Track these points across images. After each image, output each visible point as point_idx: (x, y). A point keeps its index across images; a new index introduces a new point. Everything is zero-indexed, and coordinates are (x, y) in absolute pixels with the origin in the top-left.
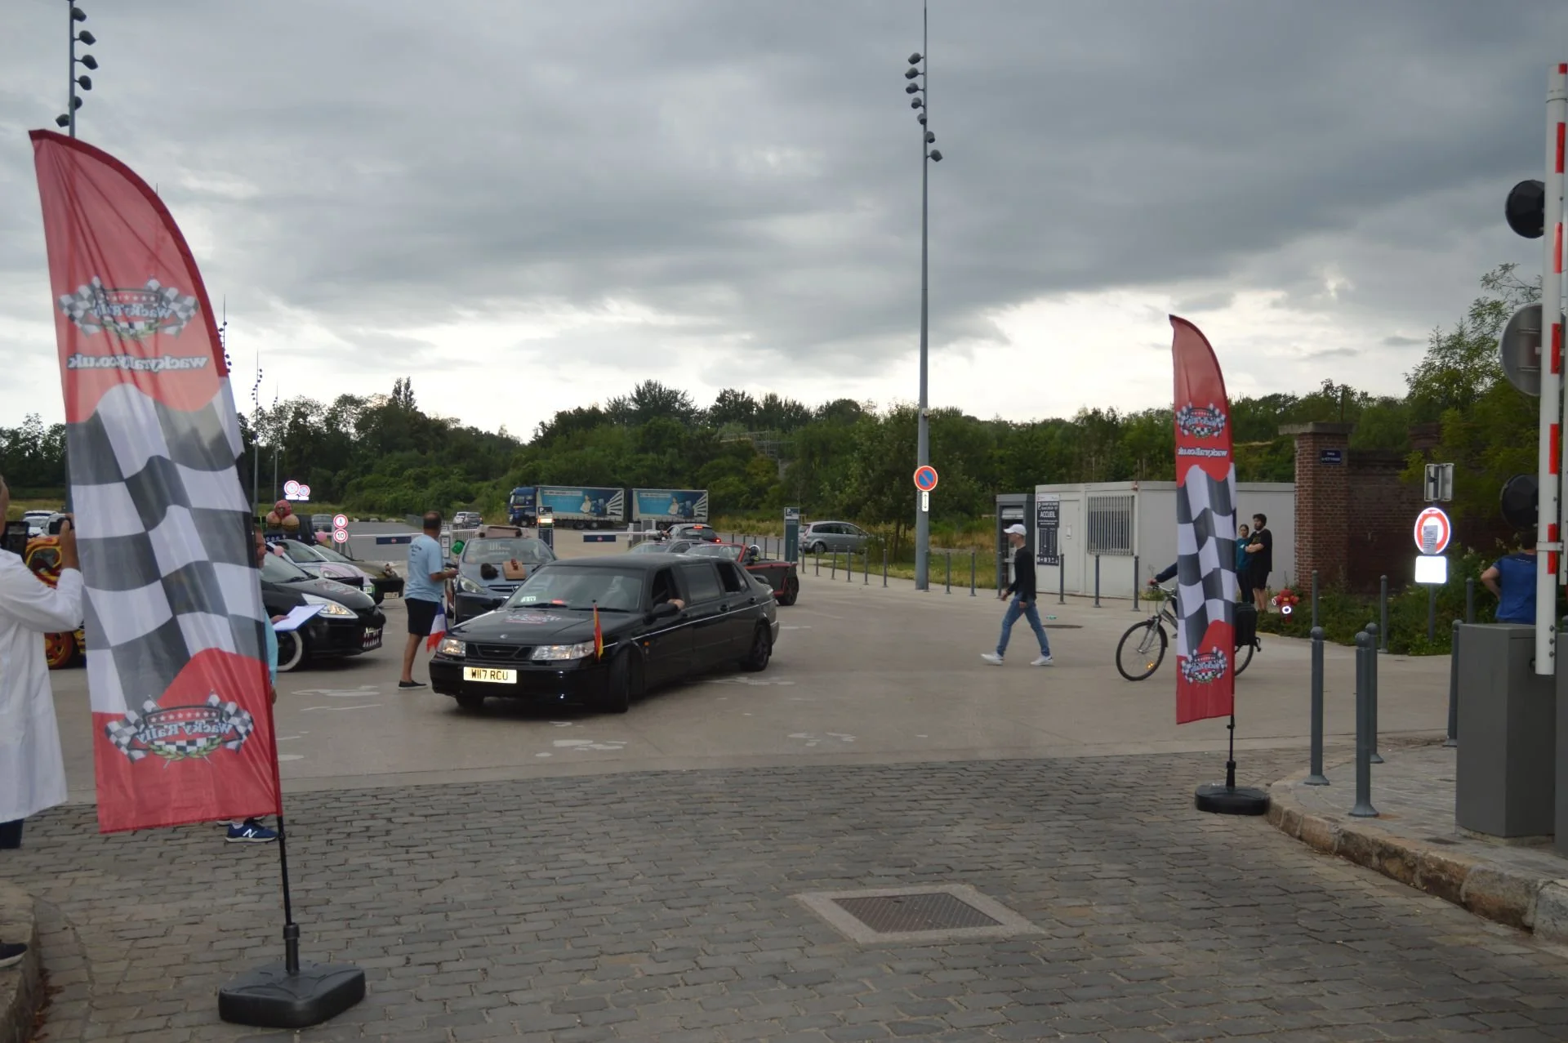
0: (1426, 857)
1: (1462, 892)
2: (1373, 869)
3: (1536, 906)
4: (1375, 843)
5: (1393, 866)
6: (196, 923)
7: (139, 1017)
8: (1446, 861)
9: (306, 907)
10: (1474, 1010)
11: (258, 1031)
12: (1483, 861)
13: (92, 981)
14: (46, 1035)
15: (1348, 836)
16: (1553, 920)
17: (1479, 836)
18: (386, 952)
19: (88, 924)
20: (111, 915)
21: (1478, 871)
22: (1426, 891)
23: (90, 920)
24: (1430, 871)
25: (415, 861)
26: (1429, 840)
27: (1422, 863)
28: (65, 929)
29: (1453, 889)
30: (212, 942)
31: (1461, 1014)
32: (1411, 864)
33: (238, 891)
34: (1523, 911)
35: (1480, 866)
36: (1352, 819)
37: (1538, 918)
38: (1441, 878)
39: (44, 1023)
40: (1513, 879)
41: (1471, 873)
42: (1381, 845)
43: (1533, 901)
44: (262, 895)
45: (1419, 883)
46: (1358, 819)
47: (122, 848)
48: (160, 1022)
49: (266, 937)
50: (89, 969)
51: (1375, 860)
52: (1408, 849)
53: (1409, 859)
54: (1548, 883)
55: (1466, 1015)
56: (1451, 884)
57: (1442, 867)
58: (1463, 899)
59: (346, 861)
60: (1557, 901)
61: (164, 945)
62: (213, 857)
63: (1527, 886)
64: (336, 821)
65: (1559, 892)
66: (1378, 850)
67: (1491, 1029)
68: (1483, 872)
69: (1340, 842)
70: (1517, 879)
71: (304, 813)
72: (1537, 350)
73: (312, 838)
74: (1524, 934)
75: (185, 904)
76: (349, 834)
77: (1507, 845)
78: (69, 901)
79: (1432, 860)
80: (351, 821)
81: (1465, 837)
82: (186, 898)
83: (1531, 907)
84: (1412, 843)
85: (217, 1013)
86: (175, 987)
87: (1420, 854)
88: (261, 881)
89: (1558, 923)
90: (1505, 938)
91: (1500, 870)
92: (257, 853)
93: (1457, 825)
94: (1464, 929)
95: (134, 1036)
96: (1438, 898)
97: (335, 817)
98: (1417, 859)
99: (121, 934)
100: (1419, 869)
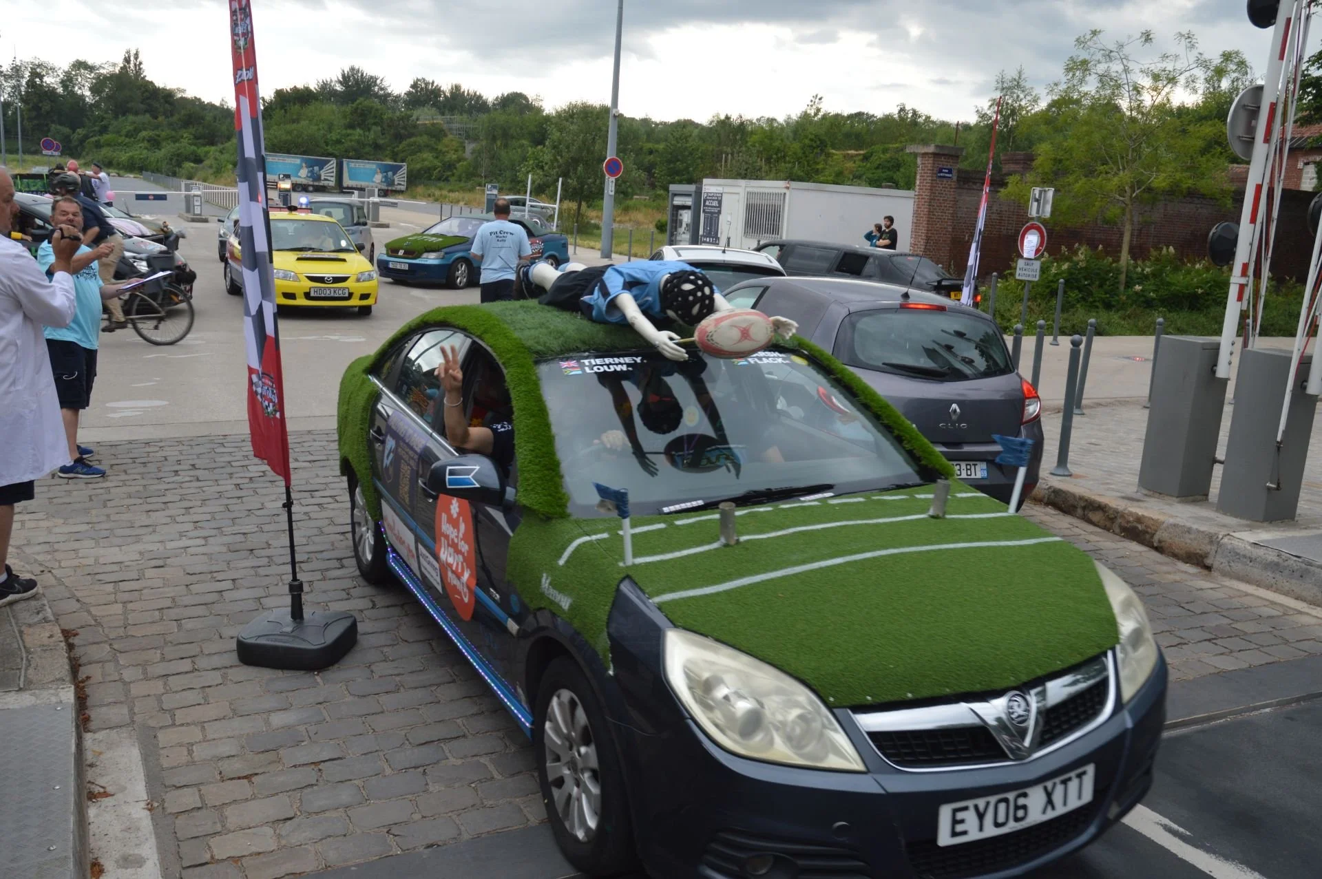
0: (1126, 512)
1: (1156, 538)
2: (1078, 518)
3: (1216, 552)
4: (1081, 498)
5: (1096, 517)
6: (162, 567)
7: (163, 659)
8: (1143, 515)
9: (252, 550)
10: (1214, 637)
11: (279, 673)
12: (1172, 516)
13: (99, 624)
14: (88, 678)
15: (1057, 492)
16: (1229, 562)
17: (1157, 495)
18: (348, 594)
19: (60, 567)
20: (77, 557)
21: (1171, 525)
22: (1124, 537)
23: (60, 562)
24: (1128, 522)
25: (325, 506)
26: (1123, 498)
27: (1123, 516)
28: (43, 571)
29: (1148, 536)
30: (187, 585)
31: (1206, 640)
32: (1113, 516)
33: (182, 535)
34: (1206, 555)
35: (1172, 521)
36: (1055, 477)
37: (1216, 561)
38: (1137, 528)
39: (80, 665)
40: (1199, 531)
41: (1164, 525)
42: (1086, 500)
43: (1214, 548)
44: (205, 538)
45: (1117, 530)
46: (1059, 478)
47: (49, 491)
48: (186, 665)
49: (233, 580)
50: (89, 612)
51: (1079, 511)
52: (1110, 505)
53: (1111, 512)
54: (1226, 535)
55: (1209, 640)
56: (1147, 532)
57: (1139, 519)
58: (1155, 544)
59: (263, 504)
60: (1234, 549)
61: (145, 588)
62: (141, 501)
63: (1211, 537)
64: (232, 466)
65: (1235, 542)
66: (1083, 504)
67: (1231, 652)
68: (1175, 526)
69: (1050, 495)
70: (1203, 532)
71: (198, 458)
72: (1253, 122)
73: (220, 482)
74: (1205, 572)
75: (140, 547)
76: (251, 478)
77: (1178, 502)
78: (29, 544)
79: (1131, 514)
80: (246, 466)
81: (1146, 495)
82: (138, 542)
83: (1213, 552)
84: (1110, 499)
85: (235, 656)
86: (178, 631)
87: (1120, 508)
88: (199, 524)
89: (1232, 564)
90: (1194, 575)
91: (1188, 524)
92: (179, 497)
93: (1139, 486)
94: (1165, 568)
95: (170, 678)
96: (1135, 543)
97: (229, 462)
98: (1118, 513)
99: (98, 577)
100: (1119, 520)
